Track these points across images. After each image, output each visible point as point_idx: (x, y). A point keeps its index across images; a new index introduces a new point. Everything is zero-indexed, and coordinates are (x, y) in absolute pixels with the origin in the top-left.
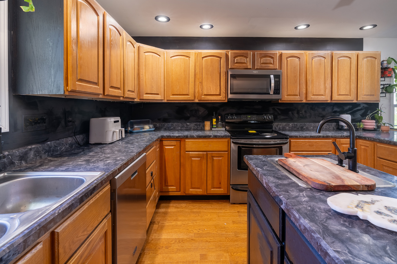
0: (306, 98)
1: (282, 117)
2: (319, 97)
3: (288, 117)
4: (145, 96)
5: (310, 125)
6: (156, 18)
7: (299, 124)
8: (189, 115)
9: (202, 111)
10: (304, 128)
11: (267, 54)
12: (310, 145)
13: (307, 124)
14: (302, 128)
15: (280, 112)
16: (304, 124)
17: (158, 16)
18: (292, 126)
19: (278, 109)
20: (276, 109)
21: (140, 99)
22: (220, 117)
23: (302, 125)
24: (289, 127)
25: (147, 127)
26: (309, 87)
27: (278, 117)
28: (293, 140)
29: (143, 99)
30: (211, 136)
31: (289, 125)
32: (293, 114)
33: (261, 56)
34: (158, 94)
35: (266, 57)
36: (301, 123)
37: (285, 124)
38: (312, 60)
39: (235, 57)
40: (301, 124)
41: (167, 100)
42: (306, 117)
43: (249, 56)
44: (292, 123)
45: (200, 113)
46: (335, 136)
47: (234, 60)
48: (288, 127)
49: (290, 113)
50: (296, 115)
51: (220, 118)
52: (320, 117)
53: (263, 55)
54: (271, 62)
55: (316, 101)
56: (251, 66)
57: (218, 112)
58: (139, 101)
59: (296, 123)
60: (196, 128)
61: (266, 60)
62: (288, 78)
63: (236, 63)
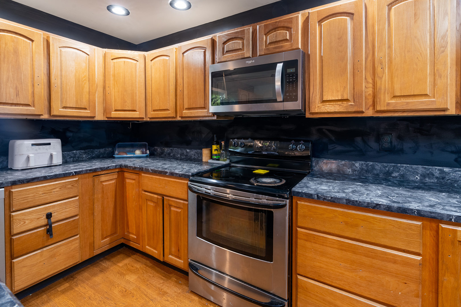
0: (374, 105)
1: (339, 148)
2: (411, 102)
3: (352, 149)
4: (113, 113)
5: (411, 170)
6: (109, 8)
7: (380, 165)
8: (190, 138)
9: (206, 133)
10: (394, 175)
11: (277, 23)
12: (347, 223)
13: (404, 168)
14: (388, 174)
15: (333, 138)
16: (394, 166)
17: (110, 5)
18: (360, 168)
19: (328, 130)
20: (324, 130)
21: (108, 118)
22: (223, 142)
23: (387, 169)
24: (352, 170)
25: (138, 153)
26: (381, 78)
27: (330, 147)
28: (303, 203)
29: (111, 118)
30: (167, 172)
31: (354, 165)
32: (364, 141)
33: (267, 30)
34: (135, 111)
35: (277, 30)
36: (385, 164)
37: (343, 162)
38: (390, 10)
39: (225, 43)
40: (387, 167)
41: (150, 118)
42: (401, 151)
43: (246, 36)
44: (361, 162)
45: (203, 136)
46: (431, 212)
47: (223, 49)
48: (350, 170)
49: (359, 139)
50: (373, 144)
51: (223, 144)
52: (447, 151)
53: (271, 27)
54: (285, 38)
55: (404, 111)
56: (249, 53)
57: (226, 135)
58: (107, 119)
59: (371, 163)
60: (197, 157)
61: (276, 37)
62: (324, 63)
63: (227, 52)
